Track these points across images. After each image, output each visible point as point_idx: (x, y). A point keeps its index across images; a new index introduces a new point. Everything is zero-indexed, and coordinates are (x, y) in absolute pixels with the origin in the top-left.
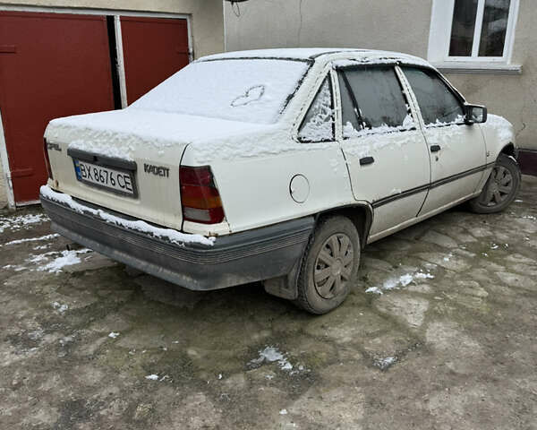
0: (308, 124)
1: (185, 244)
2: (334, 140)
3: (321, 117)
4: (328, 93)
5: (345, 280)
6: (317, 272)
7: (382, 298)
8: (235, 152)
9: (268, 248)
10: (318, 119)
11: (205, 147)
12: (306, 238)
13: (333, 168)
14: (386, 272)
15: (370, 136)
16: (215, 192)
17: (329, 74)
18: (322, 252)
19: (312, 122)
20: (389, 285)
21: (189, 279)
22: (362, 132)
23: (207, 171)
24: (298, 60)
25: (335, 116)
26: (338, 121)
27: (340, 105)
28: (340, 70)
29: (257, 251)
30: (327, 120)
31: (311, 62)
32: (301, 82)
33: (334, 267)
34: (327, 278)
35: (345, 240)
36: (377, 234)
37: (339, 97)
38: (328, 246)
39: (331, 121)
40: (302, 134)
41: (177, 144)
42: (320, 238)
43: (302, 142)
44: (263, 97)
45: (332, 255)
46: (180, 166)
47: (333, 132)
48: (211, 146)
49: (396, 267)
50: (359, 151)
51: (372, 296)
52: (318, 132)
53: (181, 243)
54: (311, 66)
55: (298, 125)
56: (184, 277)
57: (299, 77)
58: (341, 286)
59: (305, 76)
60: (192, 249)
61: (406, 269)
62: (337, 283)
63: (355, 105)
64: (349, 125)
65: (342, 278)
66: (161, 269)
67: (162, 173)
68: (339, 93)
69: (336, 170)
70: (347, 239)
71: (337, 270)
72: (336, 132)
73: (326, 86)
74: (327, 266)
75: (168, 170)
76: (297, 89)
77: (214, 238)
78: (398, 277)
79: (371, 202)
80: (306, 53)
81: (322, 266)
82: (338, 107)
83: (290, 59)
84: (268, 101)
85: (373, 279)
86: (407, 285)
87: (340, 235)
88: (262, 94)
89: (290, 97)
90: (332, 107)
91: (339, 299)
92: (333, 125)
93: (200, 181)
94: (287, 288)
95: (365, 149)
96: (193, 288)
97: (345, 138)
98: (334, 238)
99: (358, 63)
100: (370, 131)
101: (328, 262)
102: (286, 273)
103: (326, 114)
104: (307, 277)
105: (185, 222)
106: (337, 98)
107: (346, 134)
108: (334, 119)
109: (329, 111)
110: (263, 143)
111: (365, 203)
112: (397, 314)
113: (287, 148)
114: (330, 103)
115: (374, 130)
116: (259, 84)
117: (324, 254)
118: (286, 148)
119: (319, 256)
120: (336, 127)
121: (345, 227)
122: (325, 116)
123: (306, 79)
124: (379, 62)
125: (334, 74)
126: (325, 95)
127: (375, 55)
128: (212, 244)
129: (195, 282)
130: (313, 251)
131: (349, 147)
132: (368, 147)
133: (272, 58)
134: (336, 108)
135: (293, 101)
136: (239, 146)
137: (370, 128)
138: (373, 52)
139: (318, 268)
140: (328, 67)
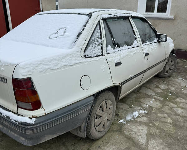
0: (89, 48)
1: (19, 122)
2: (102, 55)
3: (96, 44)
4: (99, 31)
5: (109, 120)
6: (96, 120)
7: (126, 126)
8: (47, 67)
9: (68, 118)
10: (94, 45)
11: (28, 66)
12: (90, 107)
13: (102, 70)
14: (127, 111)
15: (119, 51)
16: (35, 92)
17: (99, 22)
18: (98, 110)
19: (91, 47)
20: (129, 118)
21: (23, 139)
22: (116, 50)
23: (29, 80)
24: (84, 14)
25: (103, 43)
26: (104, 45)
27: (105, 37)
28: (104, 20)
29: (62, 121)
30: (99, 45)
31: (90, 15)
32: (85, 26)
33: (104, 116)
34: (101, 122)
35: (109, 102)
36: (123, 95)
37: (104, 33)
38: (101, 107)
39: (101, 45)
40: (86, 53)
41: (10, 64)
42: (97, 105)
43: (86, 58)
44: (65, 33)
45: (103, 111)
46: (13, 78)
47: (102, 51)
48: (32, 65)
49: (131, 107)
50: (115, 59)
51: (121, 125)
52: (94, 52)
53: (16, 121)
54: (90, 18)
55: (84, 49)
56: (21, 138)
57: (84, 24)
58: (107, 124)
59: (87, 23)
60: (22, 126)
61: (135, 108)
62: (105, 123)
63: (112, 37)
64: (110, 47)
65: (108, 120)
66: (9, 131)
67: (4, 81)
68: (104, 31)
69: (104, 70)
70: (110, 101)
71: (105, 117)
72: (103, 51)
73: (98, 28)
74: (100, 117)
75: (7, 80)
76: (83, 29)
77: (35, 119)
78: (132, 113)
79: (120, 83)
80: (87, 11)
81: (98, 117)
82: (104, 38)
83: (80, 14)
84: (68, 36)
85: (121, 115)
86: (137, 118)
87: (106, 100)
88: (65, 32)
89: (80, 34)
90: (101, 38)
91: (107, 130)
92: (102, 47)
93: (25, 86)
94: (81, 132)
95: (117, 58)
96: (26, 144)
97: (108, 54)
98: (104, 103)
99: (113, 16)
100: (120, 49)
101: (101, 115)
102: (80, 126)
103: (98, 42)
104: (91, 125)
105: (19, 109)
106: (104, 34)
107: (108, 52)
108: (102, 45)
109: (100, 41)
110: (64, 60)
111: (118, 84)
112: (134, 136)
113: (79, 61)
114: (100, 36)
115: (121, 48)
116: (64, 26)
117: (99, 112)
118: (77, 62)
119: (97, 113)
120: (103, 48)
121: (109, 96)
122: (97, 43)
123: (88, 25)
124: (122, 15)
125: (101, 22)
126: (98, 32)
127: (120, 12)
128: (33, 123)
129: (27, 141)
130: (94, 111)
131: (110, 58)
132: (119, 57)
133: (71, 13)
134: (103, 39)
135: (81, 36)
136: (50, 63)
137: (119, 48)
138: (119, 11)
139: (97, 118)
140: (99, 18)
